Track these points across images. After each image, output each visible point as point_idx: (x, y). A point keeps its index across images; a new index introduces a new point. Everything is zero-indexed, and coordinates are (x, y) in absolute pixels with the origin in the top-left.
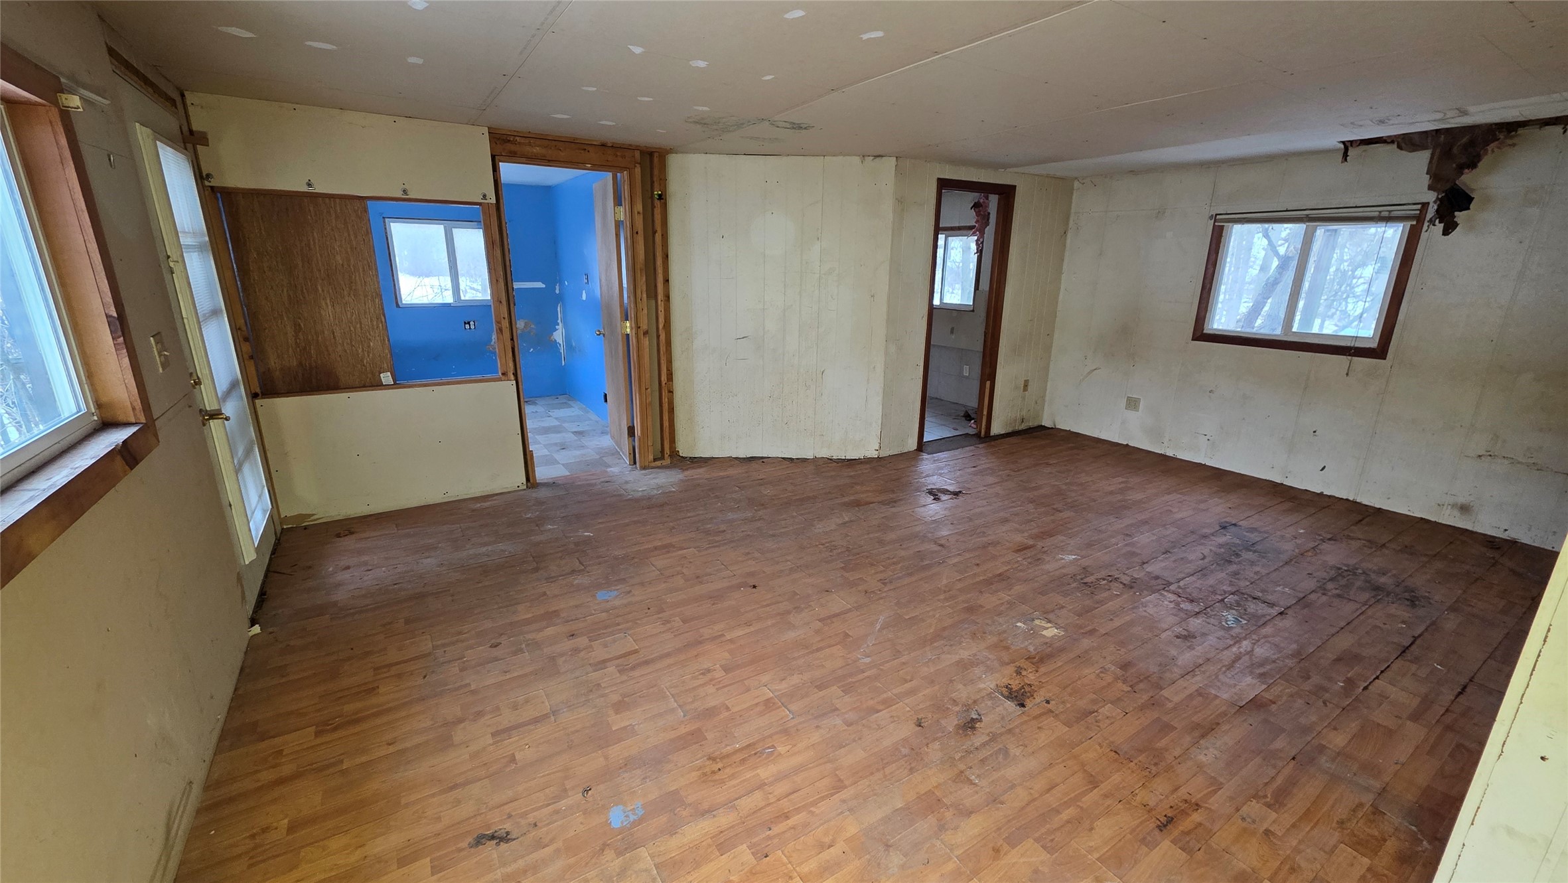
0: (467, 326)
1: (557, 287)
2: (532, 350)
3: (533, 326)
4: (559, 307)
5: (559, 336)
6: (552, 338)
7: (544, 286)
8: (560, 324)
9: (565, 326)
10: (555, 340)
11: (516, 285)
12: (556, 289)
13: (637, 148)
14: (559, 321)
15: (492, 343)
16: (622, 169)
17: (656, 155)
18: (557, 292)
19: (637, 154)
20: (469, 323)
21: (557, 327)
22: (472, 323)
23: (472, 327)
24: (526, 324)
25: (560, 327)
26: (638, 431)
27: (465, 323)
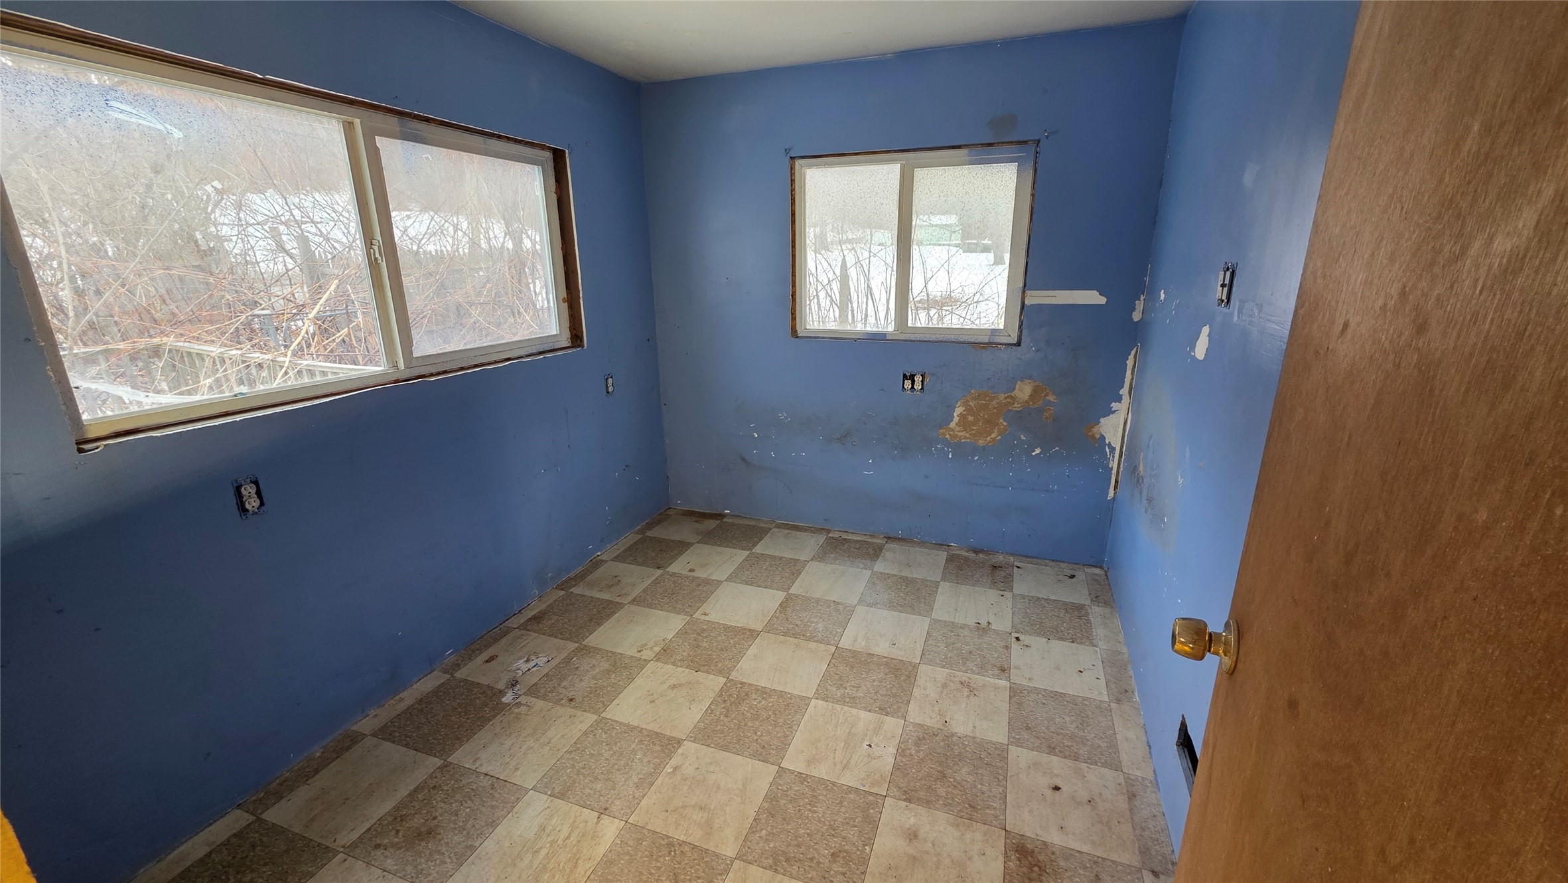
0: (907, 384)
1: (1140, 305)
2: (1038, 451)
3: (1051, 398)
4: (1131, 357)
5: (1112, 428)
6: (1095, 430)
7: (1102, 300)
8: (1126, 399)
9: (1136, 408)
10: (1103, 438)
12: (1134, 309)
14: (1124, 392)
15: (952, 425)
18: (1136, 316)
20: (912, 378)
21: (1114, 406)
22: (918, 379)
23: (918, 386)
24: (1035, 392)
25: (1121, 409)
27: (905, 377)
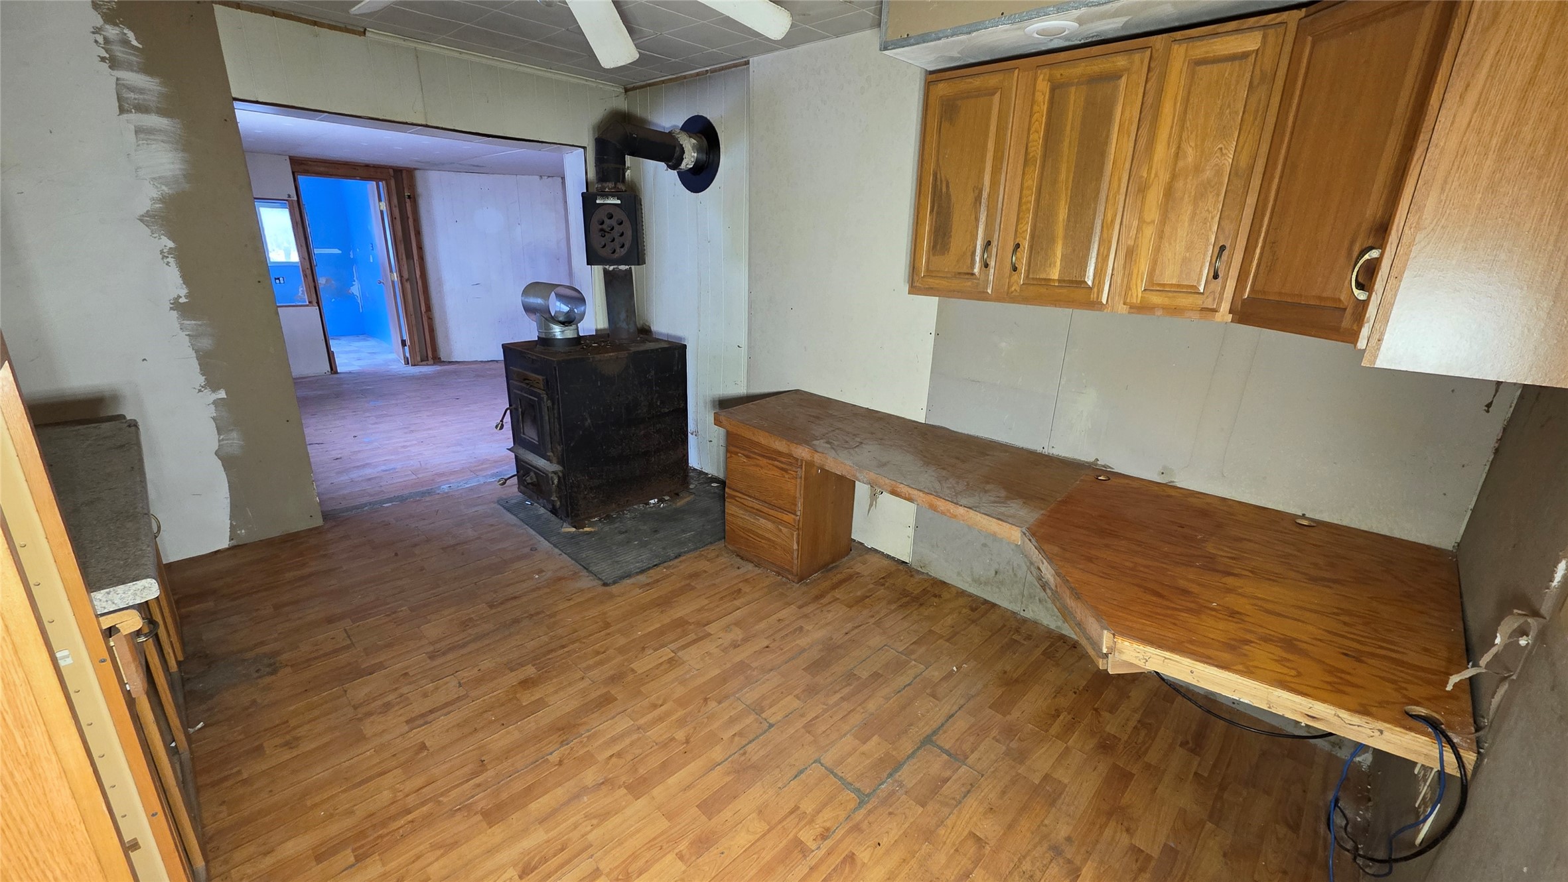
0: (278, 281)
1: (351, 253)
2: (333, 300)
3: (333, 282)
4: (354, 269)
6: (350, 291)
7: (340, 252)
8: (356, 281)
10: (353, 293)
11: (317, 251)
13: (391, 167)
14: (355, 278)
16: (381, 180)
17: (404, 172)
18: (352, 257)
19: (391, 171)
20: (279, 279)
21: (353, 283)
22: (281, 279)
23: (282, 282)
24: (327, 281)
25: (356, 283)
26: (408, 343)
27: (276, 279)
